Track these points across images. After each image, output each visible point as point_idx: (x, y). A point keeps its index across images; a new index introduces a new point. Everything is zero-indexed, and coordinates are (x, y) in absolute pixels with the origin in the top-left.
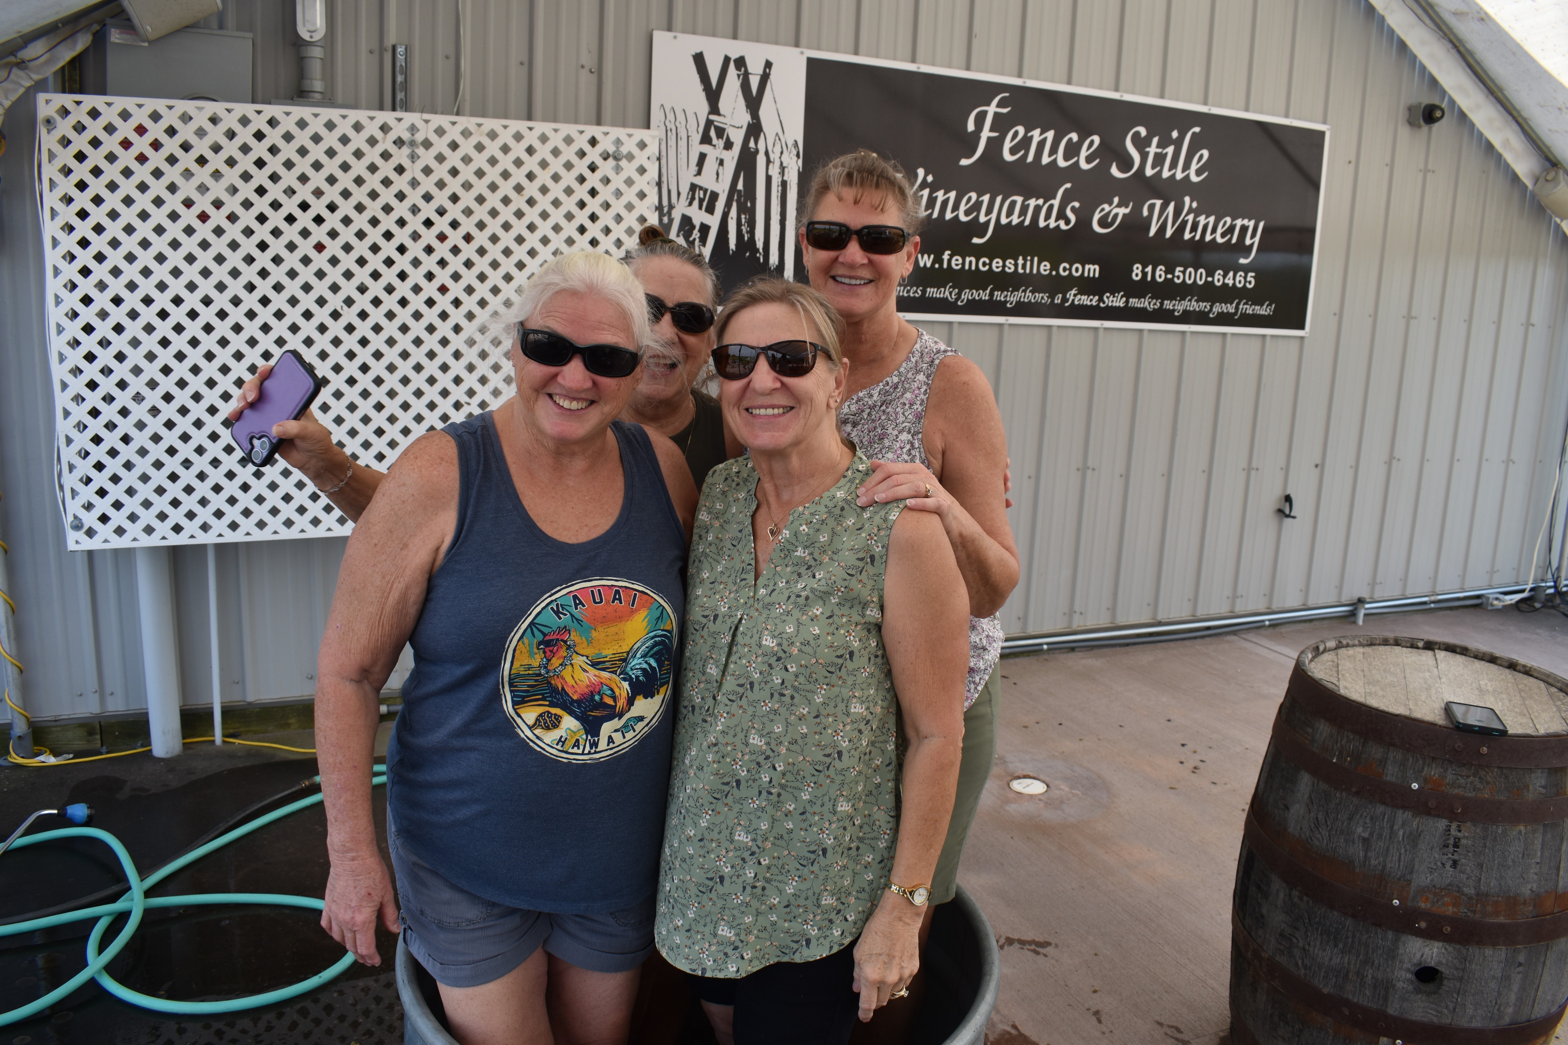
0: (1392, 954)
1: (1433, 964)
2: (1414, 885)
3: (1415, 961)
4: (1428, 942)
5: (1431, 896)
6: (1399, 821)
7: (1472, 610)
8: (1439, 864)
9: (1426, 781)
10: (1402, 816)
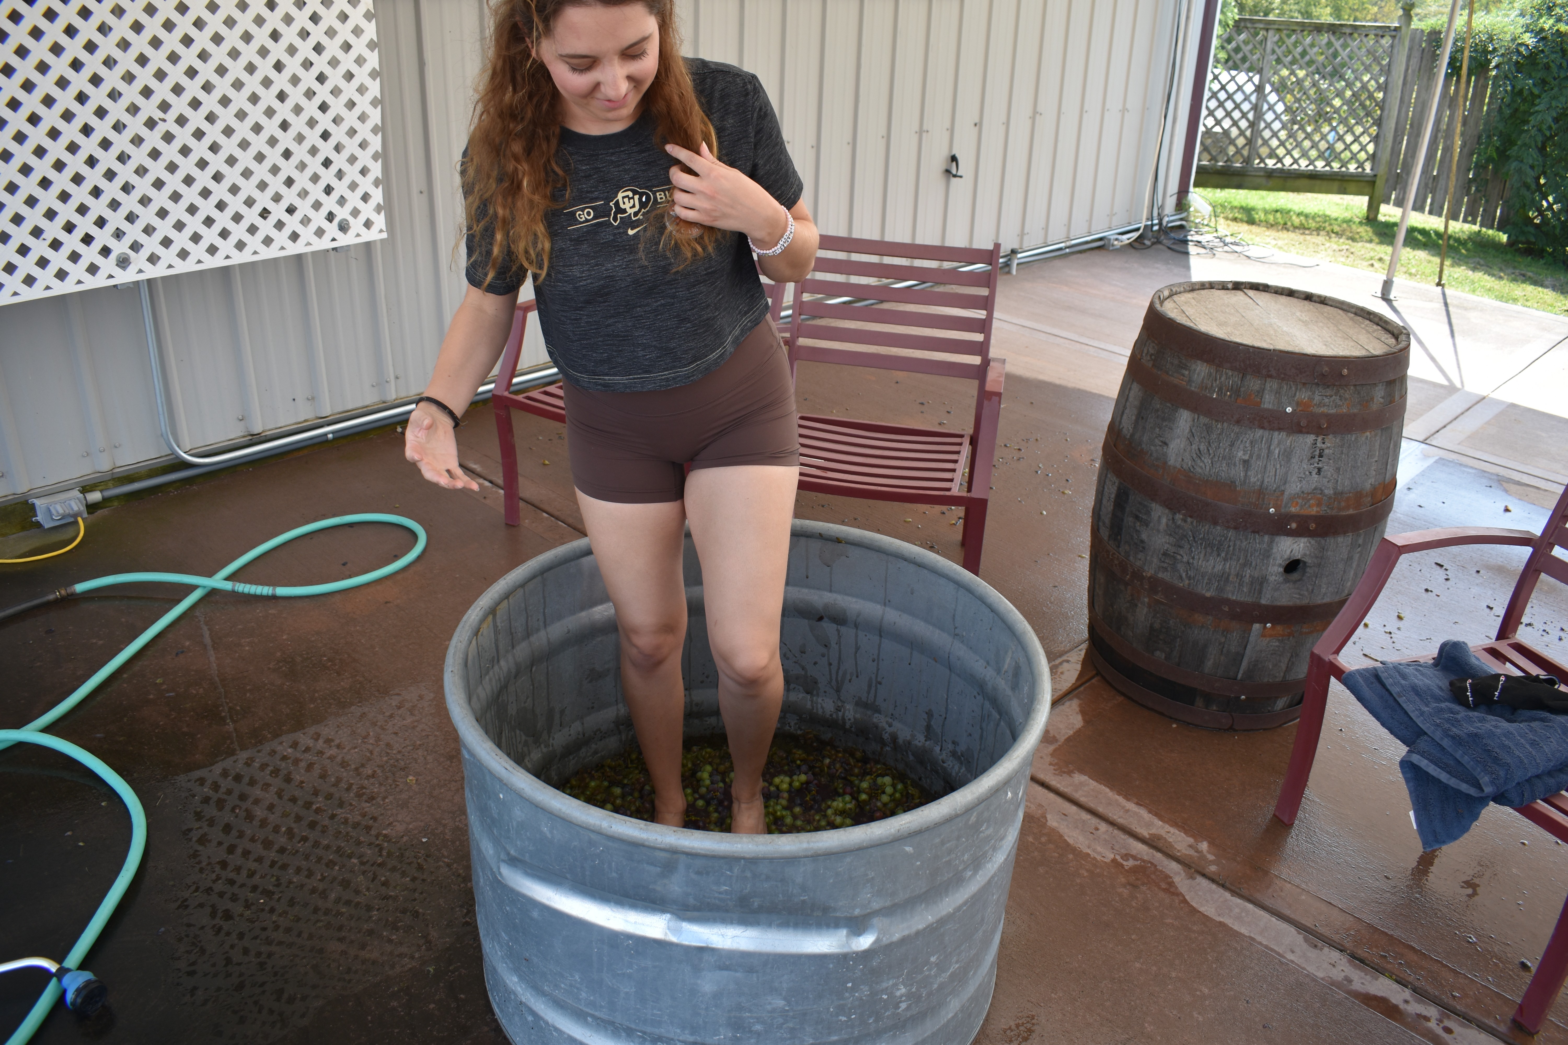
0: (1267, 554)
1: (1299, 557)
2: (1287, 493)
3: (1286, 557)
4: (1296, 539)
5: (1300, 501)
6: (1275, 441)
7: (1097, 252)
8: (1307, 473)
9: (1298, 404)
10: (1277, 436)
